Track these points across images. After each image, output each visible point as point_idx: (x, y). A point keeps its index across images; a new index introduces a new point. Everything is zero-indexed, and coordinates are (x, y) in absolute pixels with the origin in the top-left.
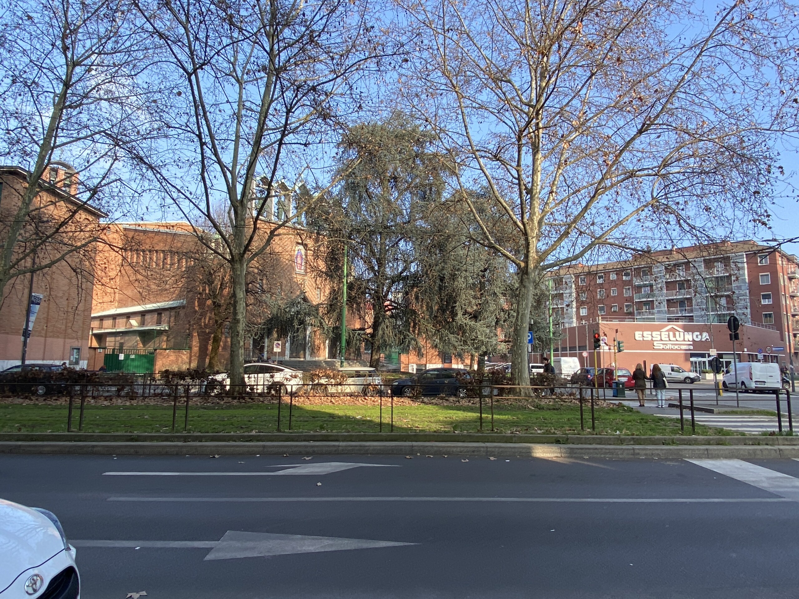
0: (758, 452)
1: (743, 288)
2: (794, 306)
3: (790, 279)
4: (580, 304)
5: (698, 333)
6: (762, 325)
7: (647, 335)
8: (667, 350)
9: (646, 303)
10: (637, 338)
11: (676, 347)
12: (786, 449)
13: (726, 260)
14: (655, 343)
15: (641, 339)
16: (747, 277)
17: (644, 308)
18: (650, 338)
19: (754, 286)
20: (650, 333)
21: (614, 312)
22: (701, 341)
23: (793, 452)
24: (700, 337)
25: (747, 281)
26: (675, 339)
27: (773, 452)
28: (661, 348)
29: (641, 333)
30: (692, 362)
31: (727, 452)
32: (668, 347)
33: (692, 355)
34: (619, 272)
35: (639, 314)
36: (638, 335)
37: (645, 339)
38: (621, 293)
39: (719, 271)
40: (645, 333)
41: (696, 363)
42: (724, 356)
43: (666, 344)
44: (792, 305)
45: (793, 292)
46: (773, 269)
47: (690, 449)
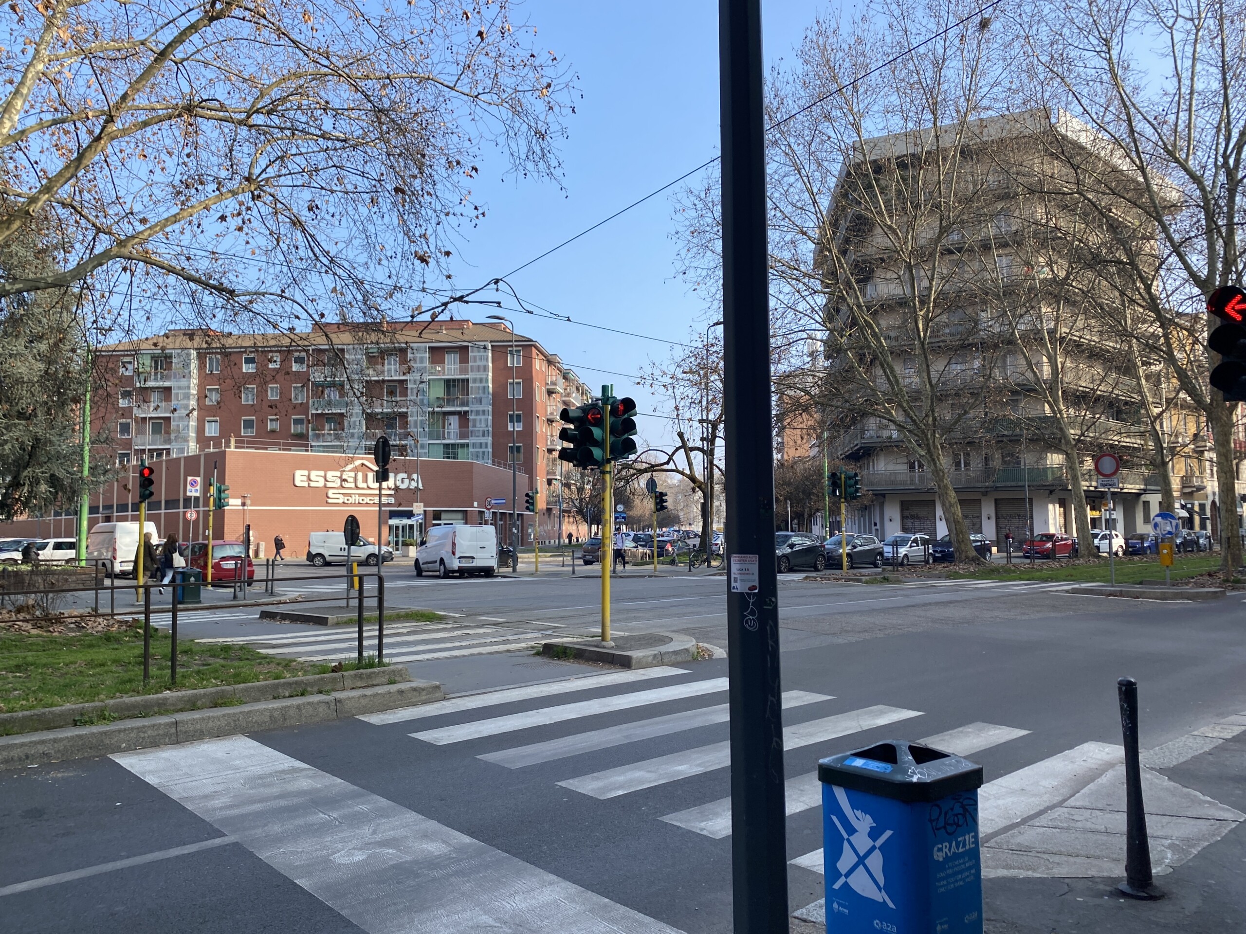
0: (291, 712)
1: (484, 401)
2: (552, 436)
3: (550, 393)
4: (205, 412)
5: (405, 475)
6: (505, 465)
7: (317, 478)
8: (351, 504)
9: (329, 418)
10: (298, 483)
11: (367, 500)
12: (349, 699)
13: (463, 351)
14: (331, 493)
15: (306, 484)
16: (490, 385)
17: (327, 426)
18: (321, 483)
19: (500, 401)
20: (322, 473)
21: (273, 431)
22: (408, 489)
23: (363, 702)
24: (407, 481)
25: (491, 390)
26: (365, 485)
27: (322, 709)
28: (340, 501)
29: (306, 473)
30: (390, 527)
31: (223, 723)
32: (352, 500)
33: (393, 514)
34: (287, 353)
35: (317, 437)
36: (300, 478)
37: (312, 484)
38: (284, 394)
39: (451, 368)
40: (314, 474)
41: (397, 527)
42: (443, 516)
43: (350, 495)
44: (549, 434)
45: (552, 414)
46: (526, 375)
47: (132, 729)
